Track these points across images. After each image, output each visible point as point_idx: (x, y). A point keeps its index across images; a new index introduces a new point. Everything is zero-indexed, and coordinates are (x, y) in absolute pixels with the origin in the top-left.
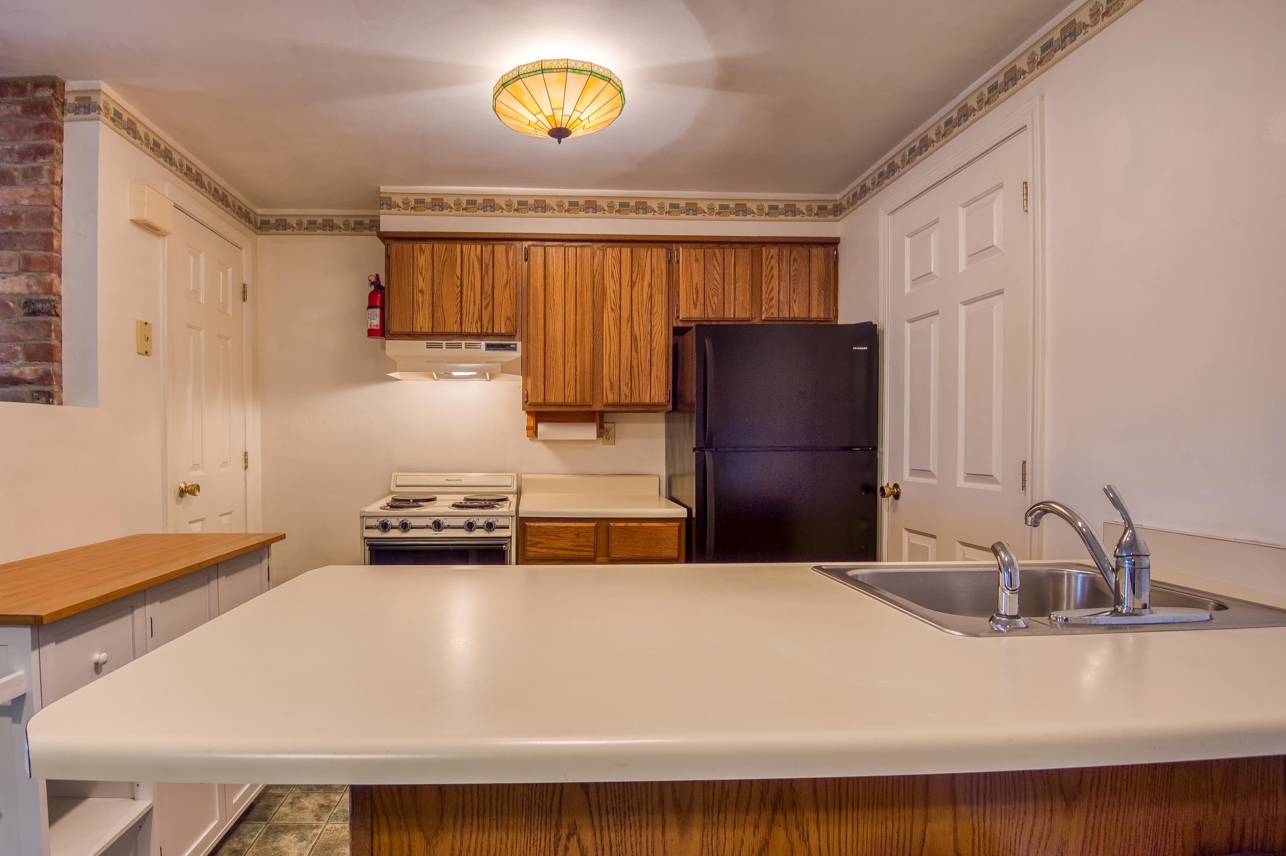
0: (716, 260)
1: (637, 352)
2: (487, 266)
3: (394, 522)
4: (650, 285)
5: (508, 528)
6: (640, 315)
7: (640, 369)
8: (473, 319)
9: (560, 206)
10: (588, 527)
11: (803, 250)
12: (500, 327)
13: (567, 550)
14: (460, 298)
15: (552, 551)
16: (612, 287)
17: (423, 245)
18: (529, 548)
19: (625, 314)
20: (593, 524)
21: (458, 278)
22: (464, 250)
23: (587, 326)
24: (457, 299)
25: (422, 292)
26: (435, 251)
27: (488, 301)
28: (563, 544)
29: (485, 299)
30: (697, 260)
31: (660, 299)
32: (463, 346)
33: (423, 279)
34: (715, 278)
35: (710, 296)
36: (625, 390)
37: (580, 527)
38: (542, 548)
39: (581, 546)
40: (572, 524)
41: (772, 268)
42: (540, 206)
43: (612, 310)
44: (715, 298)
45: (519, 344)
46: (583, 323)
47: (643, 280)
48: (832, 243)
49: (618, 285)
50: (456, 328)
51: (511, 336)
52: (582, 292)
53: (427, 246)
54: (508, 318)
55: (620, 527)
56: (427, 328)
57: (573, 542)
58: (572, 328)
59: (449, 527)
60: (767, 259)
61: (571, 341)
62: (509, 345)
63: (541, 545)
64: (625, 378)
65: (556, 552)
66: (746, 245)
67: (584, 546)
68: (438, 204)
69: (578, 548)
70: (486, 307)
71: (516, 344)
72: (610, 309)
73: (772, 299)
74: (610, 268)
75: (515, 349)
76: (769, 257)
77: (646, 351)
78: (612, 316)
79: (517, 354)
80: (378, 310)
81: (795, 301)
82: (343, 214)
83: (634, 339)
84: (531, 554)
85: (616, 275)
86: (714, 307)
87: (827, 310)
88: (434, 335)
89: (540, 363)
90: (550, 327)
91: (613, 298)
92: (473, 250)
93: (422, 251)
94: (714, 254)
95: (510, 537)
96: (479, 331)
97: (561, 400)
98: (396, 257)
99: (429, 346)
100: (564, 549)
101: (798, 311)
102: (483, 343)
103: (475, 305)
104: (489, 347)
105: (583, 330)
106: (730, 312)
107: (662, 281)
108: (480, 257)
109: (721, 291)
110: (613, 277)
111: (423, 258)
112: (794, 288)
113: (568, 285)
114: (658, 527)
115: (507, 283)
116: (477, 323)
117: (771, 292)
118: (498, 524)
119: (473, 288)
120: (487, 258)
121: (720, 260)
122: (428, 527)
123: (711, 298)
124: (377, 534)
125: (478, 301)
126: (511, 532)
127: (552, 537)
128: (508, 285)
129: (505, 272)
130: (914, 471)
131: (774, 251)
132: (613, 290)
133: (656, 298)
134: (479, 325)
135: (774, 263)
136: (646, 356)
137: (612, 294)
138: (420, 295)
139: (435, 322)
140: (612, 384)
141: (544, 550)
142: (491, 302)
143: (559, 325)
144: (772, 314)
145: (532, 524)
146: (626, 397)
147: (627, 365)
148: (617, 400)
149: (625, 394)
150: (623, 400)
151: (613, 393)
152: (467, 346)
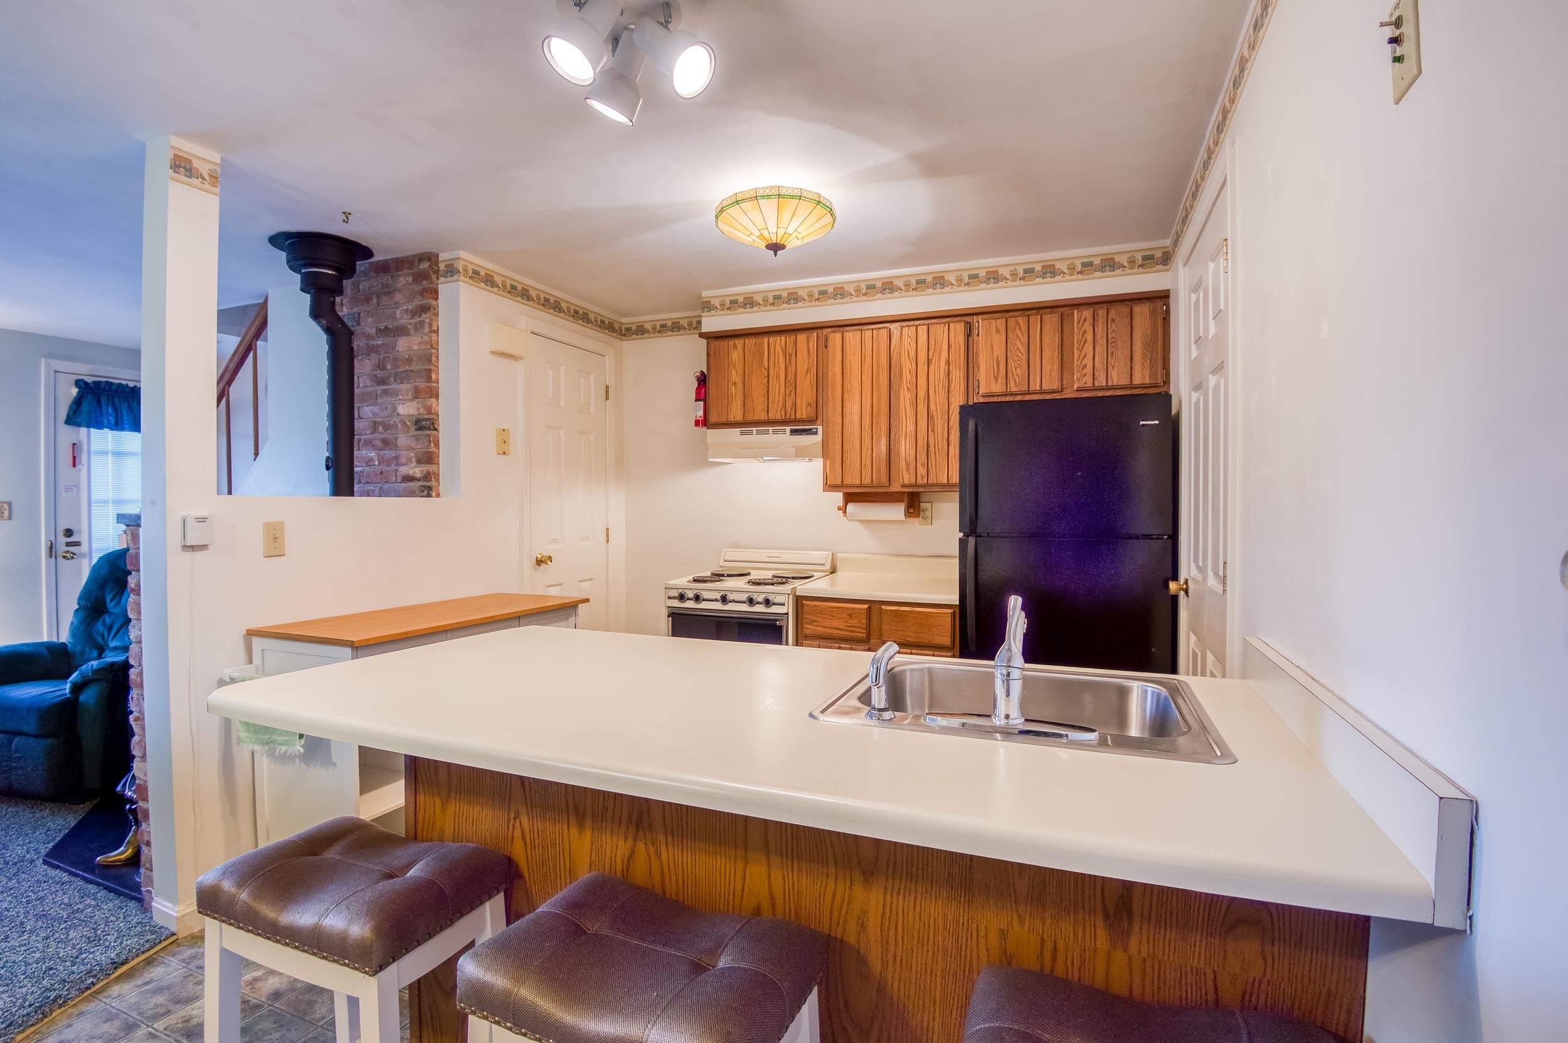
0: (1020, 329)
1: (933, 431)
2: (790, 355)
3: (690, 594)
4: (948, 362)
5: (784, 605)
6: (937, 392)
7: (937, 448)
8: (778, 407)
9: (858, 290)
10: (861, 609)
11: (1124, 309)
12: (802, 413)
13: (841, 629)
14: (767, 388)
15: (827, 630)
16: (909, 366)
17: (736, 342)
18: (805, 626)
19: (922, 393)
20: (866, 606)
21: (765, 369)
22: (770, 342)
23: (882, 408)
24: (764, 389)
25: (735, 384)
26: (746, 346)
27: (790, 389)
28: (836, 623)
29: (789, 387)
30: (998, 331)
31: (958, 375)
32: (771, 432)
33: (736, 372)
34: (1018, 349)
35: (1013, 369)
36: (922, 471)
37: (853, 608)
38: (818, 626)
39: (853, 627)
40: (846, 605)
41: (1085, 332)
42: (840, 293)
43: (908, 389)
44: (1019, 370)
45: (820, 428)
46: (879, 406)
47: (940, 357)
48: (1161, 297)
49: (914, 364)
50: (763, 416)
51: (813, 421)
52: (878, 374)
53: (739, 342)
54: (809, 404)
55: (892, 611)
56: (739, 417)
57: (846, 622)
58: (868, 411)
59: (734, 601)
60: (1079, 322)
61: (868, 423)
62: (811, 430)
63: (815, 624)
64: (922, 458)
65: (831, 631)
66: (1055, 310)
67: (856, 627)
68: (749, 302)
69: (851, 629)
70: (790, 395)
71: (817, 429)
72: (906, 389)
73: (1085, 366)
74: (906, 348)
75: (816, 433)
76: (1082, 319)
77: (944, 429)
78: (908, 395)
79: (818, 438)
80: (703, 402)
81: (1113, 367)
82: (687, 316)
83: (930, 417)
84: (808, 632)
85: (913, 354)
86: (1017, 379)
87: (1153, 374)
88: (745, 424)
89: (838, 446)
90: (847, 411)
91: (909, 377)
92: (779, 341)
93: (735, 347)
94: (1018, 323)
95: (787, 614)
96: (783, 417)
97: (857, 482)
98: (714, 354)
99: (742, 433)
100: (837, 629)
101: (1118, 377)
102: (788, 429)
103: (779, 393)
104: (793, 432)
105: (879, 411)
106: (1035, 384)
107: (960, 357)
108: (784, 348)
109: (1025, 362)
110: (909, 356)
111: (736, 352)
112: (1112, 353)
113: (864, 368)
114: (934, 613)
115: (808, 370)
116: (781, 410)
117: (1083, 359)
118: (776, 601)
119: (778, 377)
120: (790, 349)
121: (1024, 328)
122: (716, 600)
123: (1014, 370)
124: (676, 603)
125: (782, 390)
126: (788, 608)
127: (826, 616)
128: (809, 373)
129: (807, 360)
131: (1087, 313)
132: (910, 370)
133: (954, 375)
134: (783, 414)
135: (1088, 326)
136: (943, 435)
137: (908, 374)
138: (733, 387)
139: (746, 412)
140: (908, 465)
141: (818, 628)
142: (794, 391)
143: (856, 408)
144: (1086, 383)
145: (808, 603)
146: (922, 477)
147: (923, 445)
148: (913, 481)
149: (922, 475)
150: (919, 481)
151: (910, 474)
152: (774, 432)
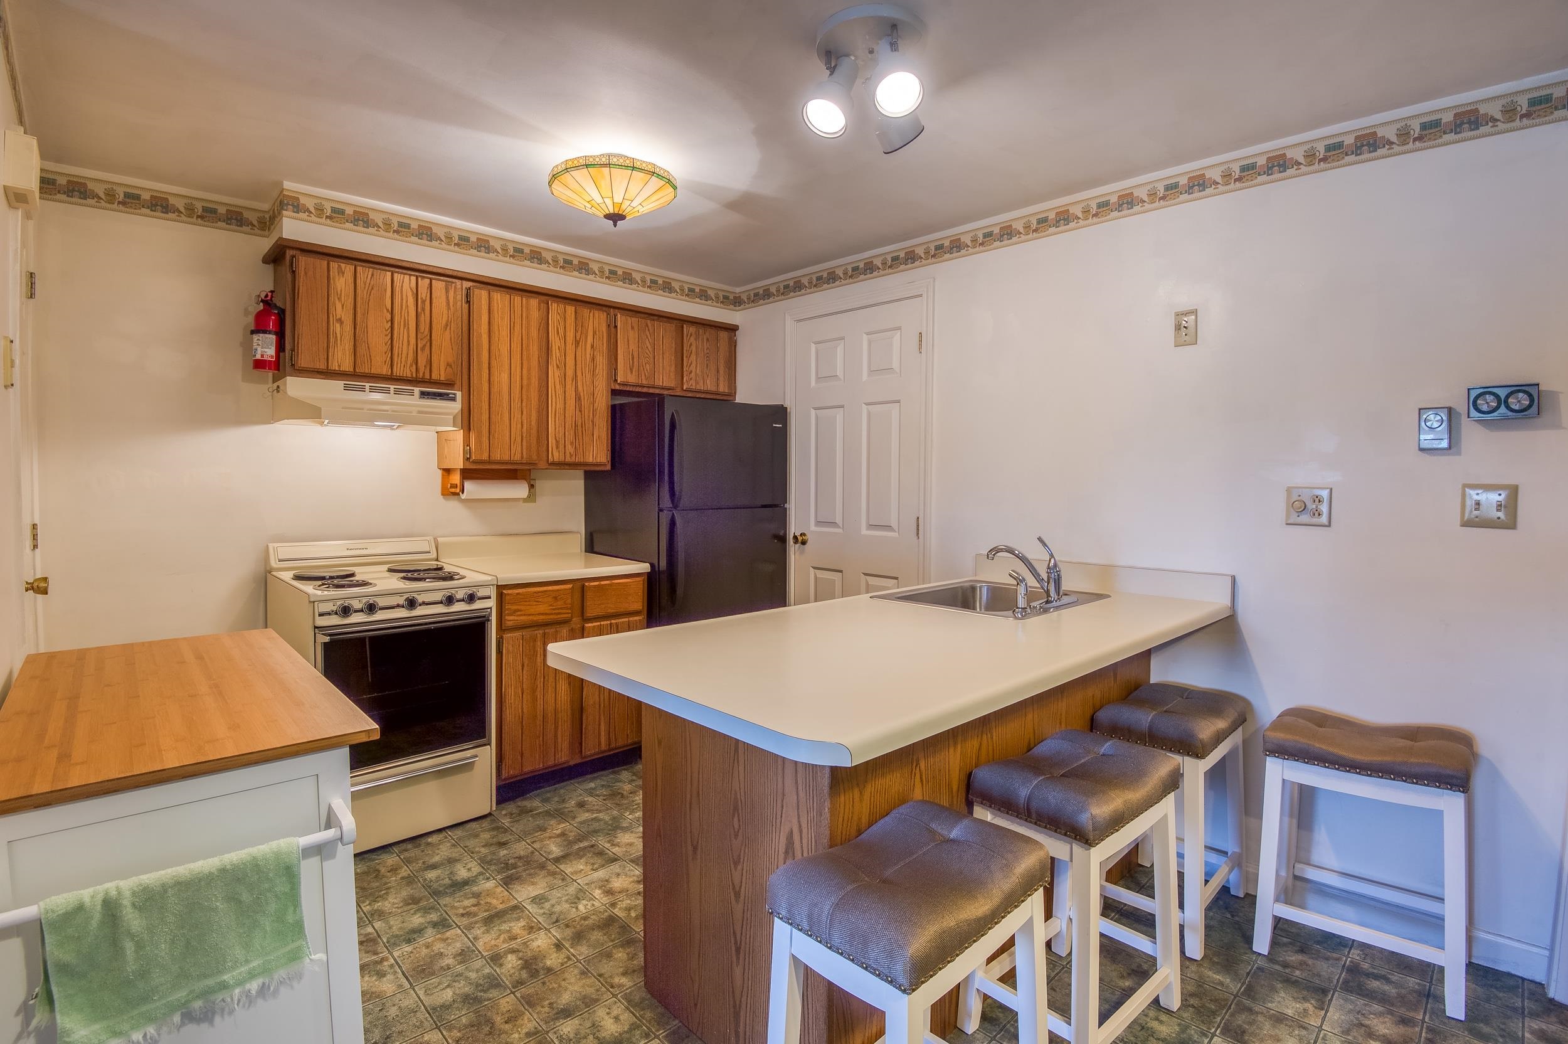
0: (649, 330)
1: (581, 411)
2: (424, 302)
3: (357, 605)
4: (592, 346)
5: (490, 598)
6: (584, 374)
7: (584, 429)
8: (406, 362)
9: (505, 250)
10: (566, 589)
11: (713, 331)
12: (440, 374)
13: (546, 614)
14: (390, 335)
15: (531, 618)
16: (558, 344)
17: (343, 265)
18: (507, 617)
19: (570, 373)
20: (570, 586)
21: (388, 310)
22: (395, 279)
23: (533, 382)
24: (386, 335)
25: (340, 321)
26: (358, 275)
27: (424, 343)
28: (542, 608)
29: (421, 339)
30: (633, 328)
31: (602, 362)
32: (392, 391)
33: (343, 306)
34: (647, 347)
35: (644, 363)
36: (570, 449)
37: (558, 590)
38: (521, 615)
39: (558, 609)
40: (550, 588)
41: (691, 345)
42: (486, 245)
43: (558, 367)
44: (647, 365)
45: (459, 394)
46: (529, 379)
47: (586, 341)
48: (732, 329)
49: (563, 342)
50: (385, 370)
51: (450, 384)
52: (528, 346)
53: (348, 269)
54: (449, 365)
55: (595, 586)
56: (347, 366)
57: (551, 605)
58: (518, 382)
59: (424, 603)
60: (687, 336)
61: (517, 396)
62: (448, 394)
63: (519, 613)
64: (570, 436)
65: (535, 618)
66: (671, 320)
67: (561, 609)
68: (362, 219)
69: (556, 611)
70: (423, 349)
71: (455, 394)
72: (555, 367)
73: (691, 372)
74: (556, 325)
75: (454, 399)
76: (689, 335)
77: (589, 412)
78: (557, 373)
79: (456, 407)
80: (273, 337)
81: (708, 376)
83: (578, 398)
84: (509, 624)
85: (561, 332)
86: (647, 374)
87: (730, 387)
88: (356, 376)
89: (485, 417)
91: (558, 354)
92: (405, 282)
93: (341, 272)
94: (647, 325)
95: (491, 608)
96: (414, 376)
97: (506, 458)
98: (306, 273)
99: (347, 388)
100: (542, 614)
101: (710, 385)
102: (417, 390)
103: (409, 345)
104: (423, 394)
105: (529, 385)
106: (659, 380)
107: (603, 344)
108: (415, 291)
109: (652, 360)
110: (558, 333)
111: (342, 280)
112: (707, 365)
113: (514, 335)
114: (627, 583)
115: (447, 325)
116: (411, 365)
117: (690, 366)
118: (480, 594)
119: (406, 325)
120: (423, 293)
121: (651, 331)
122: (398, 606)
123: (644, 365)
124: (335, 620)
125: (413, 341)
126: (491, 603)
127: (531, 603)
128: (449, 328)
129: (445, 312)
130: (819, 523)
131: (692, 329)
132: (559, 347)
133: (598, 360)
134: (414, 370)
135: (692, 339)
136: (589, 417)
137: (557, 351)
138: (338, 325)
139: (358, 361)
140: (557, 442)
141: (522, 618)
142: (428, 344)
143: (505, 377)
144: (691, 385)
145: (510, 592)
146: (571, 456)
147: (572, 424)
148: (562, 459)
149: (570, 453)
150: (568, 459)
151: (559, 452)
152: (397, 392)
